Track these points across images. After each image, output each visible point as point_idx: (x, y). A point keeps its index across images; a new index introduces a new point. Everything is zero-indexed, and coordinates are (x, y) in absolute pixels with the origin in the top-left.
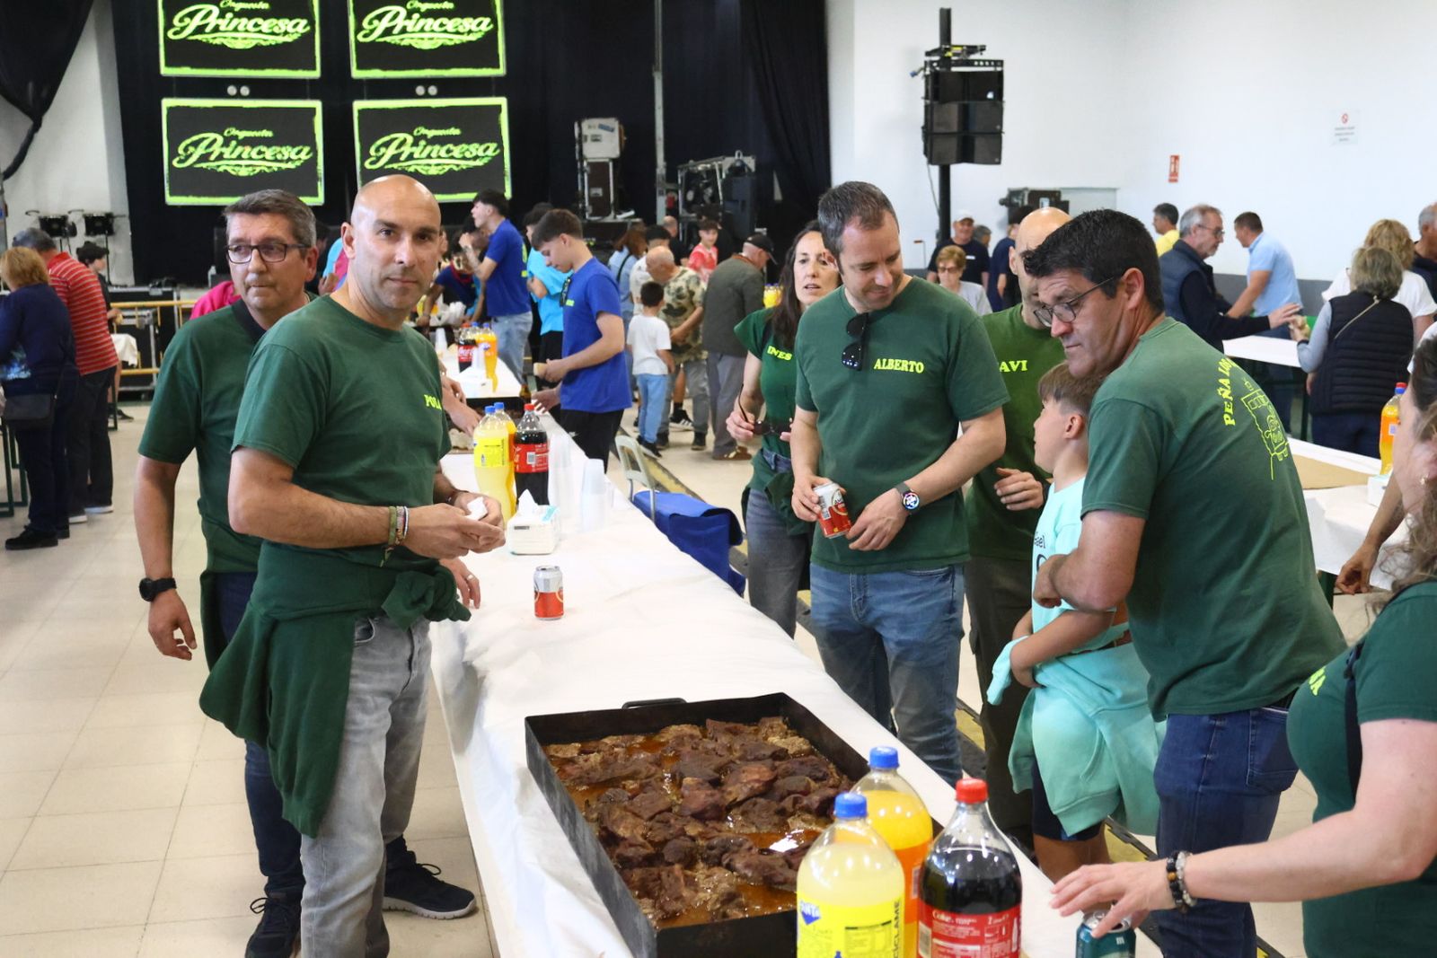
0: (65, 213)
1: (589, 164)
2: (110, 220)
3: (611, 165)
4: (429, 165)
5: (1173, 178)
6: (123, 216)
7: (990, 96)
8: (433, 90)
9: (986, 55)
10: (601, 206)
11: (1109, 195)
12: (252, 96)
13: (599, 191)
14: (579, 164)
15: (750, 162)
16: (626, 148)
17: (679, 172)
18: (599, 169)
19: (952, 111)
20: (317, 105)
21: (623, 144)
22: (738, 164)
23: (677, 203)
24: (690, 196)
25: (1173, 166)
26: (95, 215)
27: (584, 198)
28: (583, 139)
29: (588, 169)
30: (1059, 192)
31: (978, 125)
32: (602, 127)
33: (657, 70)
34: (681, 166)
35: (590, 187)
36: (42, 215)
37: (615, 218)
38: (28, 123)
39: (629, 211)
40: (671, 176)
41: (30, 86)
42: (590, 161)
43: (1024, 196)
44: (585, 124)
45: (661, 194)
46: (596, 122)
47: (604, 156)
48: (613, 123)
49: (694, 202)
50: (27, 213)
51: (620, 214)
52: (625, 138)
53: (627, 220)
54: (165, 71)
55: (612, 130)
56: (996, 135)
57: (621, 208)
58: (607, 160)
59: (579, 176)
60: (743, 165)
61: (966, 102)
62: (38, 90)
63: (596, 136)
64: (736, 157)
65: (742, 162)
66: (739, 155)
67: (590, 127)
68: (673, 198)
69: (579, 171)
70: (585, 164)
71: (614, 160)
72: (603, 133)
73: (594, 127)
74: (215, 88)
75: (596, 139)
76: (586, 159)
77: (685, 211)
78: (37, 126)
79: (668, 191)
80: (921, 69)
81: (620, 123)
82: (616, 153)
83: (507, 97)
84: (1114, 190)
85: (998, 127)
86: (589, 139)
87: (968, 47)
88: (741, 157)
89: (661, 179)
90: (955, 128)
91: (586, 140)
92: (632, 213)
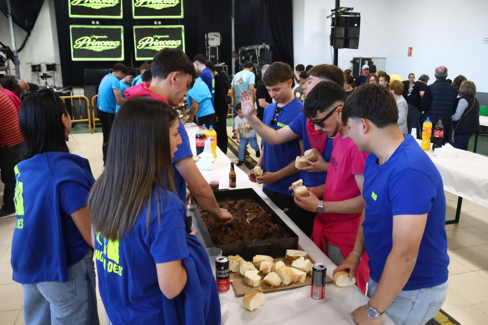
0: (40, 64)
1: (210, 47)
2: (54, 66)
3: (217, 48)
4: (159, 48)
5: (410, 55)
6: (59, 64)
7: (356, 25)
8: (160, 23)
9: (353, 11)
10: (214, 61)
11: (384, 60)
12: (100, 24)
13: (214, 56)
14: (207, 48)
15: (268, 47)
16: (222, 42)
17: (239, 50)
18: (213, 49)
19: (342, 30)
20: (122, 27)
21: (221, 41)
22: (264, 47)
23: (238, 60)
24: (243, 58)
25: (410, 51)
26: (49, 64)
27: (209, 59)
28: (208, 39)
29: (210, 49)
30: (371, 59)
31: (350, 35)
32: (215, 35)
33: (233, 17)
34: (240, 48)
35: (211, 55)
36: (32, 64)
37: (218, 65)
38: (26, 34)
39: (223, 63)
40: (237, 52)
41: (27, 21)
42: (211, 46)
43: (360, 60)
44: (209, 34)
45: (234, 57)
46: (213, 33)
47: (216, 45)
48: (218, 34)
49: (245, 59)
50: (27, 64)
51: (220, 64)
52: (222, 39)
53: (222, 66)
54: (71, 16)
55: (218, 36)
56: (357, 39)
57: (221, 61)
58: (216, 46)
59: (207, 51)
60: (265, 47)
61: (347, 27)
62: (29, 22)
63: (213, 38)
64: (263, 45)
65: (265, 46)
66: (264, 45)
67: (211, 35)
68: (237, 59)
69: (207, 50)
70: (209, 47)
71: (218, 46)
72: (215, 37)
73: (212, 35)
74: (88, 22)
75: (213, 39)
76: (210, 46)
77: (241, 63)
78: (29, 35)
79: (236, 56)
80: (330, 16)
81: (220, 34)
82: (219, 44)
83: (184, 25)
84: (385, 58)
85: (358, 36)
86: (210, 39)
87: (348, 8)
88: (265, 45)
89: (233, 53)
90: (343, 36)
91: (209, 39)
92: (224, 63)
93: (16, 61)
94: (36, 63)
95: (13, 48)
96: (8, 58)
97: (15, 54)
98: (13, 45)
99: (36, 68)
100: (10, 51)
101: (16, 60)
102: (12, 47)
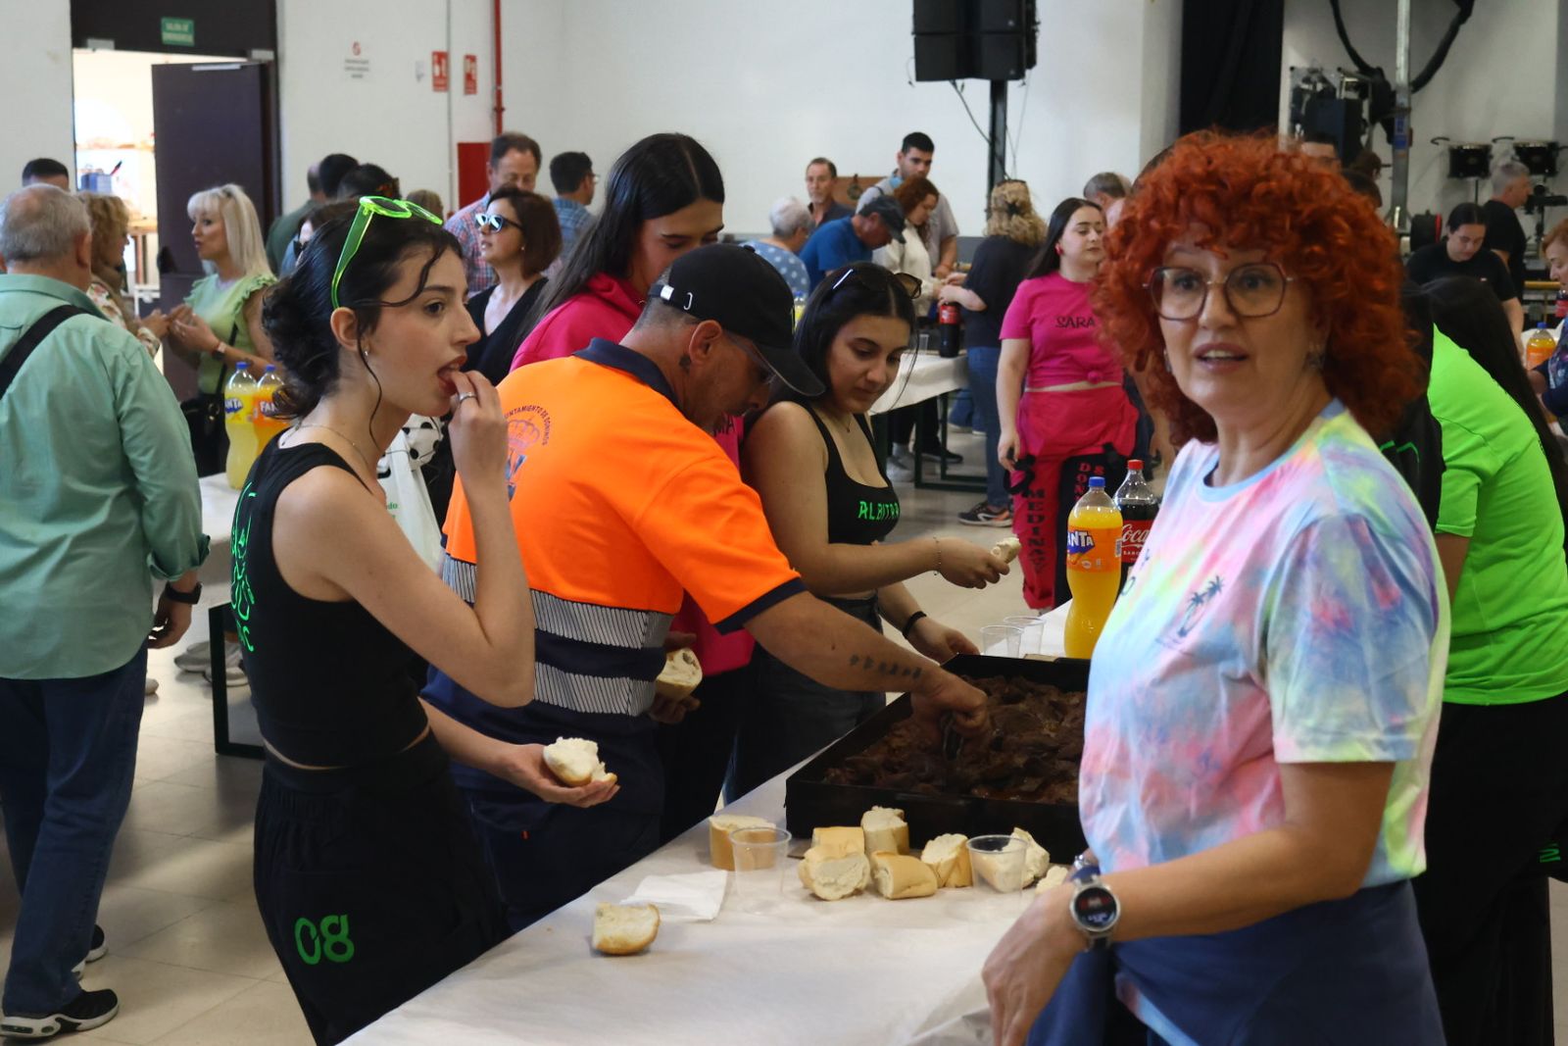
0: (1487, 141)
26: (1531, 146)
36: (1455, 144)
38: (1453, 10)
50: (1433, 141)
78: (1466, 15)
93: (1400, 130)
94: (1470, 138)
95: (1400, 73)
96: (1375, 118)
97: (1402, 100)
98: (1401, 59)
99: (1468, 162)
100: (1387, 85)
101: (1401, 123)
102: (1395, 68)
